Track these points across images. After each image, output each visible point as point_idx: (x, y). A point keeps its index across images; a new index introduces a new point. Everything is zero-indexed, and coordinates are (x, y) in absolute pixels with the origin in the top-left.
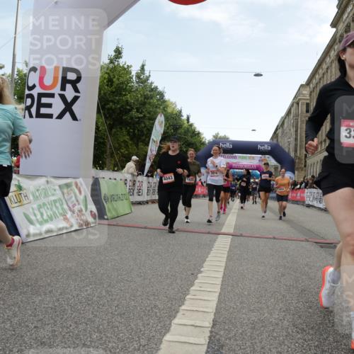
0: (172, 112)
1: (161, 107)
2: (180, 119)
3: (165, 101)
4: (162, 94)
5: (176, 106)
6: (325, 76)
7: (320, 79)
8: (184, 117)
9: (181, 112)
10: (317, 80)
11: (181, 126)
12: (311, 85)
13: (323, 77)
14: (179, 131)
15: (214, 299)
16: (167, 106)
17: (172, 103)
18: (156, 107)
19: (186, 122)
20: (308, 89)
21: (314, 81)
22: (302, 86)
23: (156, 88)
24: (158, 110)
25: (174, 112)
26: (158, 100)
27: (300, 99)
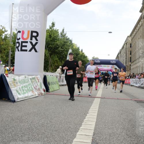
2: (79, 51)
3: (72, 44)
4: (71, 41)
5: (77, 46)
8: (80, 50)
9: (79, 48)
10: (135, 34)
11: (79, 54)
13: (137, 33)
14: (78, 56)
15: (94, 124)
16: (73, 46)
17: (75, 44)
18: (69, 46)
19: (81, 52)
20: (131, 38)
21: (133, 35)
22: (128, 36)
23: (69, 38)
24: (70, 47)
25: (76, 48)
26: (70, 43)
27: (127, 42)
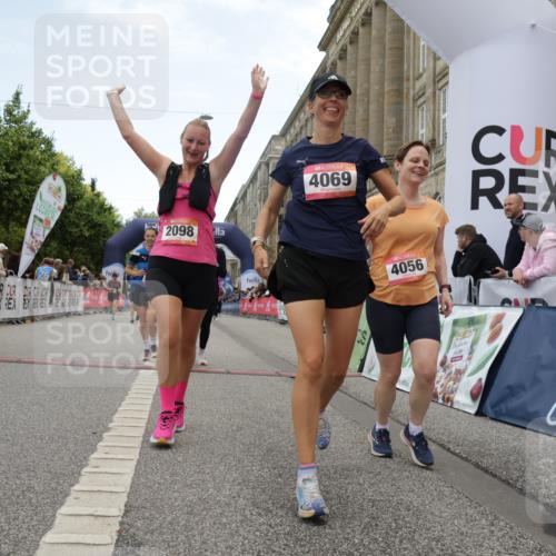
0: (67, 172)
1: (48, 164)
2: (80, 185)
3: (54, 155)
4: (49, 143)
5: (74, 163)
6: (309, 124)
7: (302, 128)
8: (87, 182)
9: (80, 171)
10: (298, 129)
11: (80, 197)
12: (288, 137)
13: (306, 125)
14: (78, 204)
15: (128, 471)
16: (57, 163)
17: (66, 158)
18: (40, 163)
19: (89, 189)
20: (283, 143)
22: (274, 137)
23: (40, 132)
24: (42, 168)
25: (70, 173)
26: (43, 152)
27: (271, 158)
